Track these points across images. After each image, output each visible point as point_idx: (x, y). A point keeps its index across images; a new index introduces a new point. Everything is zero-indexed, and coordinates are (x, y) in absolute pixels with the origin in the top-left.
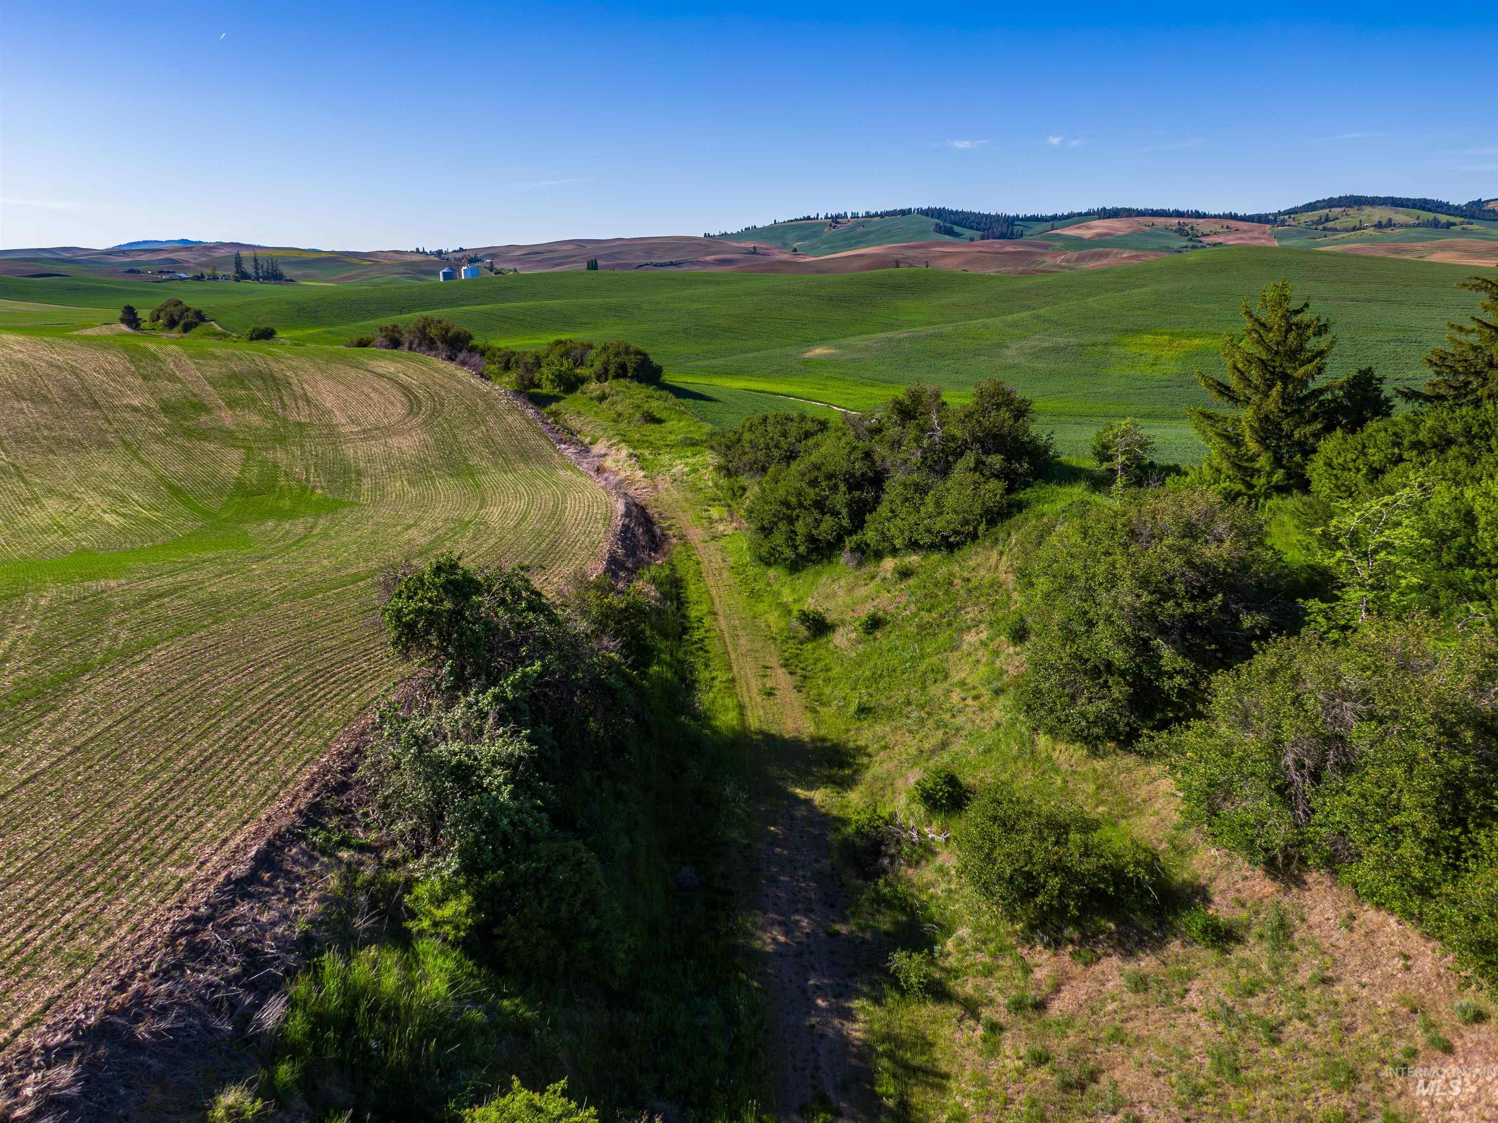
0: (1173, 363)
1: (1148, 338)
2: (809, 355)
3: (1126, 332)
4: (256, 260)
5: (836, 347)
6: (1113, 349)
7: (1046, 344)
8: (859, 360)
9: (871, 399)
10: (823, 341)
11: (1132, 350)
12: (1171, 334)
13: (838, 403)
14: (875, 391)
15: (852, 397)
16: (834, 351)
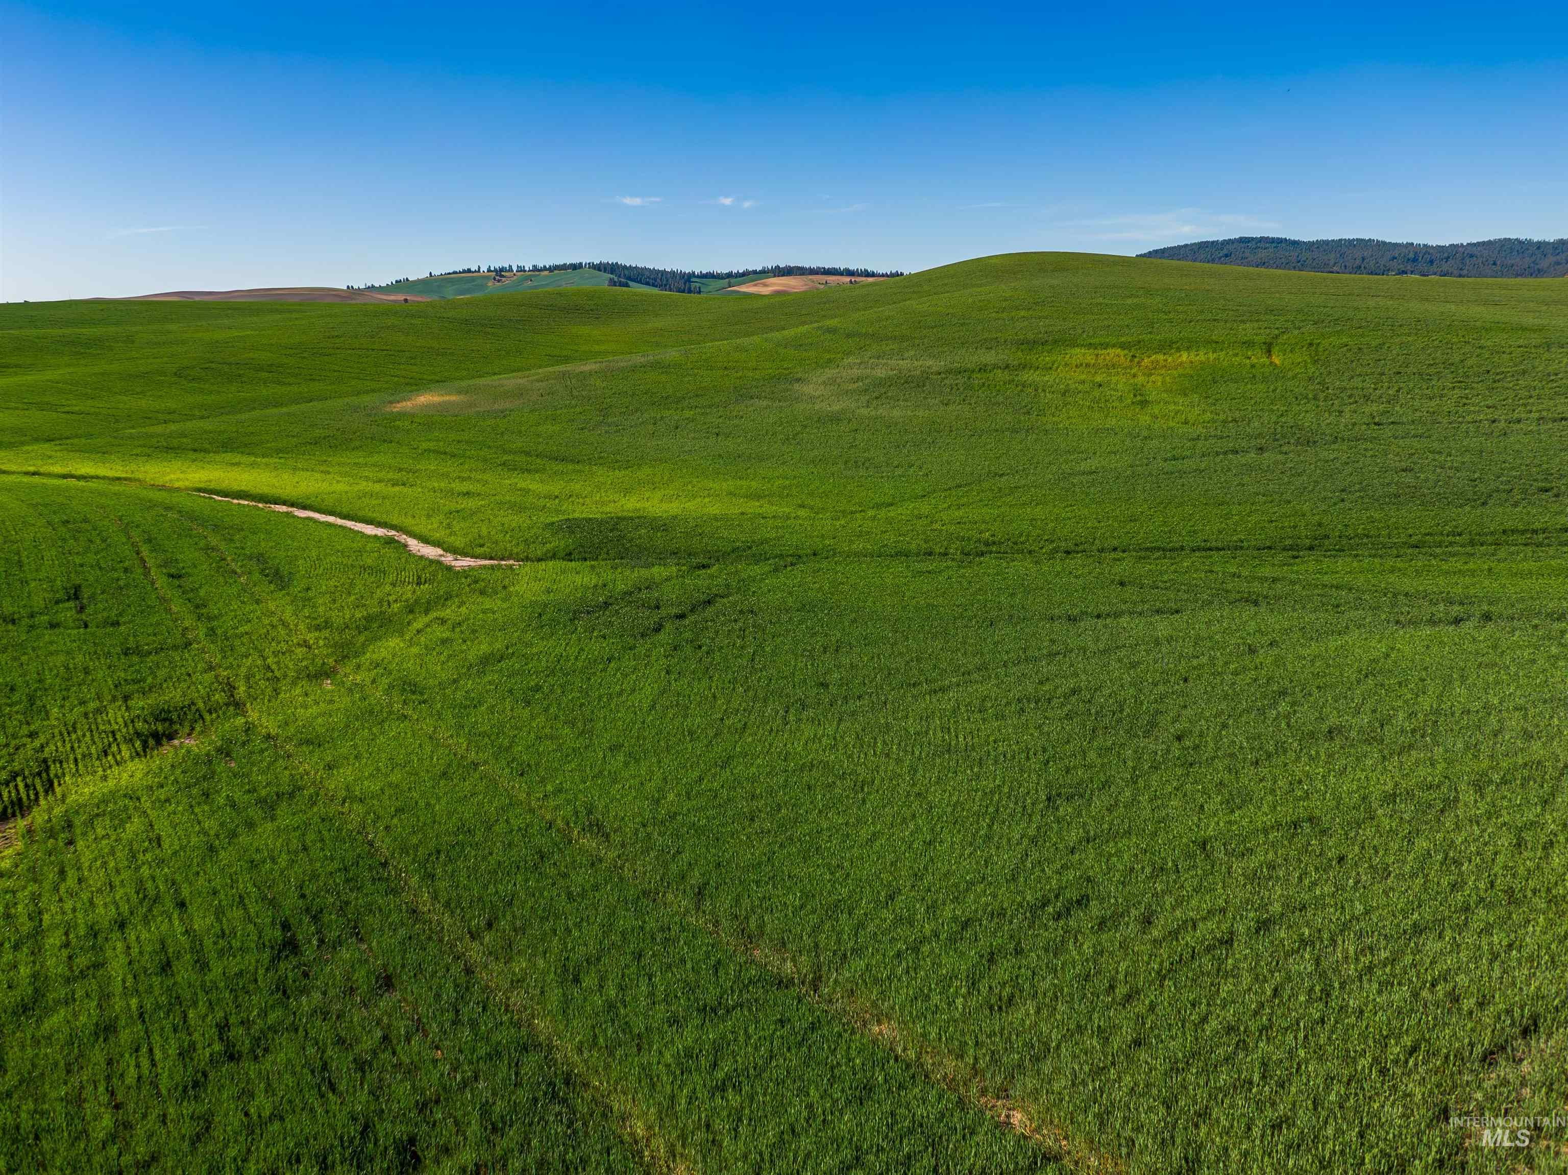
2: (398, 407)
3: (1031, 345)
5: (459, 393)
7: (880, 373)
8: (503, 414)
9: (520, 509)
10: (438, 382)
11: (1071, 376)
13: (423, 526)
14: (533, 484)
15: (471, 504)
16: (453, 398)
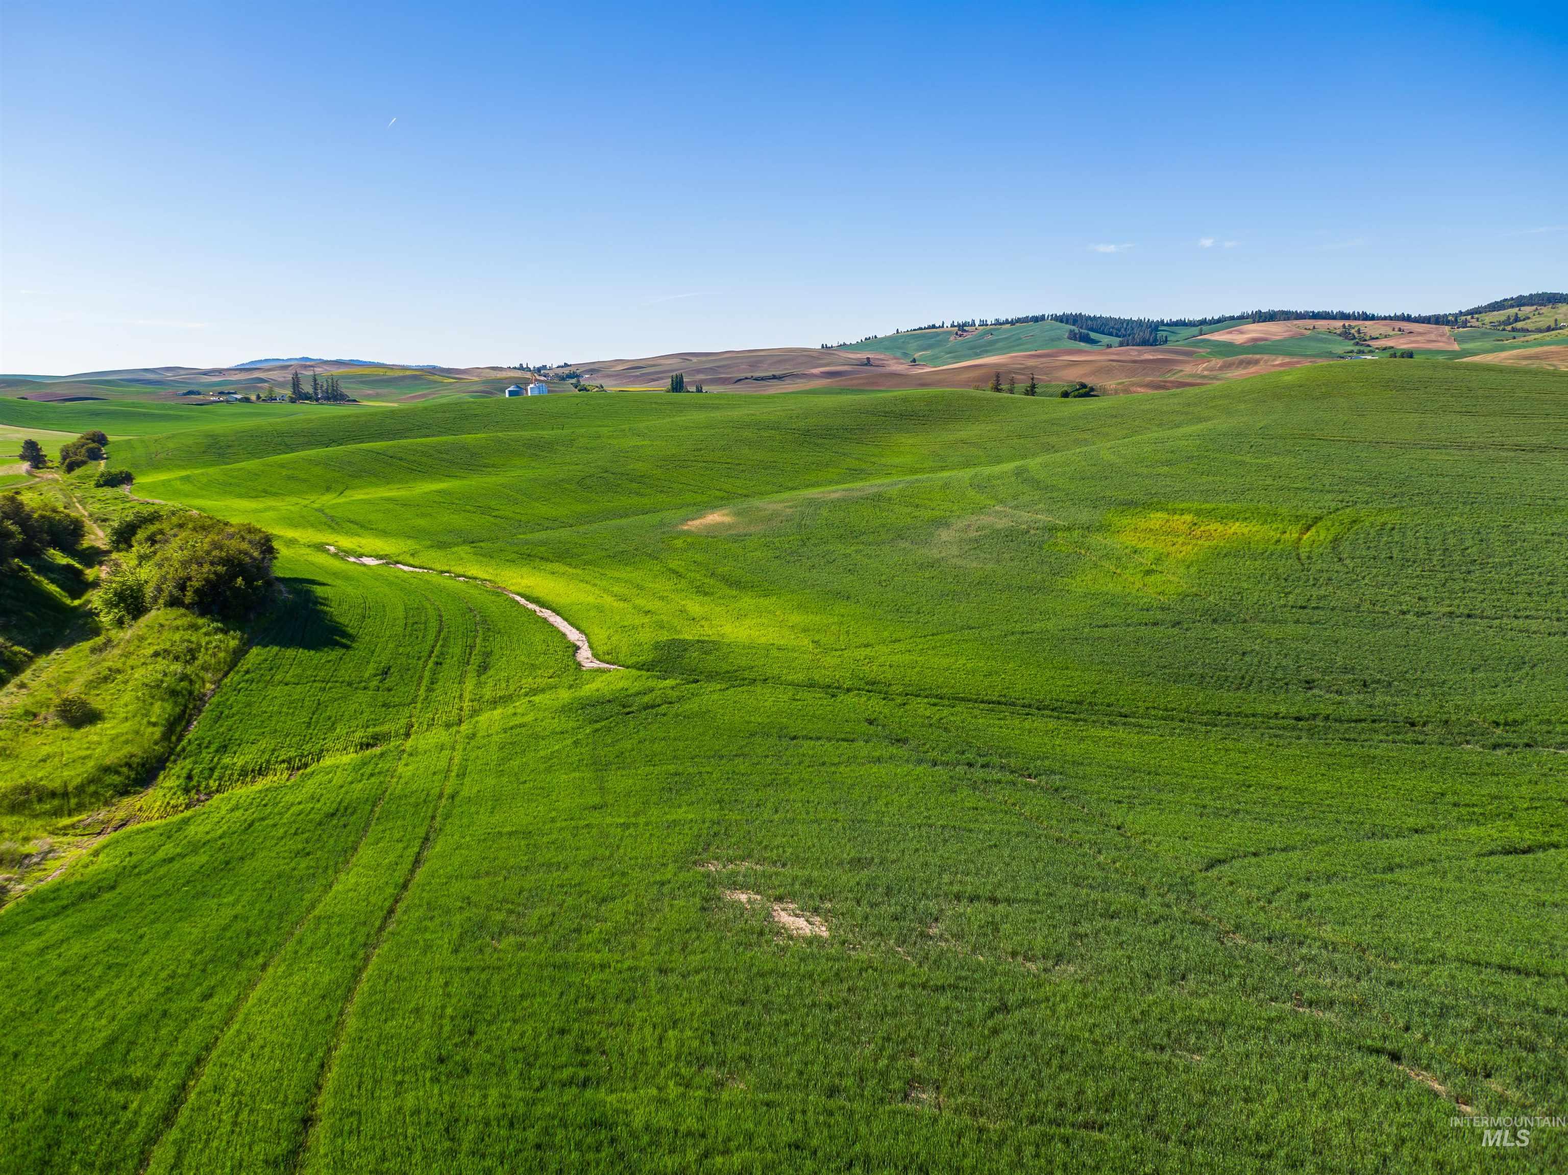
0: (1182, 570)
1: (1157, 519)
2: (689, 525)
3: (1127, 506)
4: (315, 380)
5: (736, 513)
6: (1096, 539)
7: (1002, 524)
8: (743, 538)
11: (1129, 539)
12: (1198, 513)
